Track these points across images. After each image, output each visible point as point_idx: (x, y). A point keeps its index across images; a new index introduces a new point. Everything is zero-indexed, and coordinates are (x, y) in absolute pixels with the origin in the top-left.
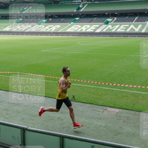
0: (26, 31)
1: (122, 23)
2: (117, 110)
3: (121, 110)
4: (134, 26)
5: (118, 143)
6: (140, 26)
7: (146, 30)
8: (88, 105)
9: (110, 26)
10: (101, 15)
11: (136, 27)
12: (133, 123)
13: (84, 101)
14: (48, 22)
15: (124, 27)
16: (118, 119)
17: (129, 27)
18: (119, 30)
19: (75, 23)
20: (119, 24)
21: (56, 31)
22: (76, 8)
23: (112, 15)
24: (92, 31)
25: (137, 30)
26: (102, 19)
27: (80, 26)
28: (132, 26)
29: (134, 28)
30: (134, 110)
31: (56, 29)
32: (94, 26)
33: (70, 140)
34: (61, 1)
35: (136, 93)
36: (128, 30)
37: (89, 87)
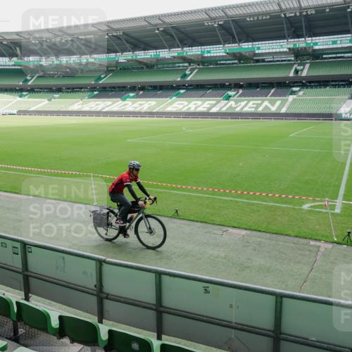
0: (104, 110)
1: (251, 98)
2: (244, 232)
3: (248, 232)
4: (269, 103)
5: (245, 283)
6: (278, 103)
7: (288, 109)
8: (198, 224)
9: (232, 103)
10: (219, 86)
11: (273, 105)
12: (268, 252)
13: (193, 219)
14: (138, 96)
15: (253, 104)
16: (244, 246)
17: (261, 104)
18: (247, 109)
19: (179, 97)
20: (245, 100)
21: (150, 111)
22: (180, 75)
23: (236, 85)
24: (205, 110)
25: (273, 109)
26: (221, 92)
27: (186, 103)
28: (266, 103)
29: (269, 105)
30: (269, 232)
31: (149, 108)
32: (208, 102)
33: (172, 278)
34: (157, 65)
35: (272, 207)
36: (260, 109)
37: (200, 197)
